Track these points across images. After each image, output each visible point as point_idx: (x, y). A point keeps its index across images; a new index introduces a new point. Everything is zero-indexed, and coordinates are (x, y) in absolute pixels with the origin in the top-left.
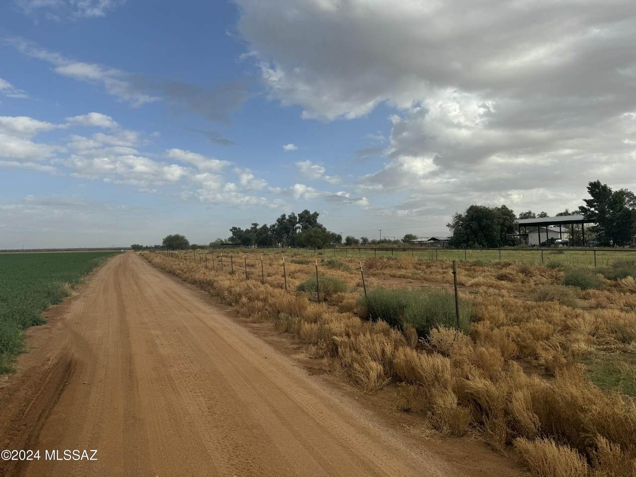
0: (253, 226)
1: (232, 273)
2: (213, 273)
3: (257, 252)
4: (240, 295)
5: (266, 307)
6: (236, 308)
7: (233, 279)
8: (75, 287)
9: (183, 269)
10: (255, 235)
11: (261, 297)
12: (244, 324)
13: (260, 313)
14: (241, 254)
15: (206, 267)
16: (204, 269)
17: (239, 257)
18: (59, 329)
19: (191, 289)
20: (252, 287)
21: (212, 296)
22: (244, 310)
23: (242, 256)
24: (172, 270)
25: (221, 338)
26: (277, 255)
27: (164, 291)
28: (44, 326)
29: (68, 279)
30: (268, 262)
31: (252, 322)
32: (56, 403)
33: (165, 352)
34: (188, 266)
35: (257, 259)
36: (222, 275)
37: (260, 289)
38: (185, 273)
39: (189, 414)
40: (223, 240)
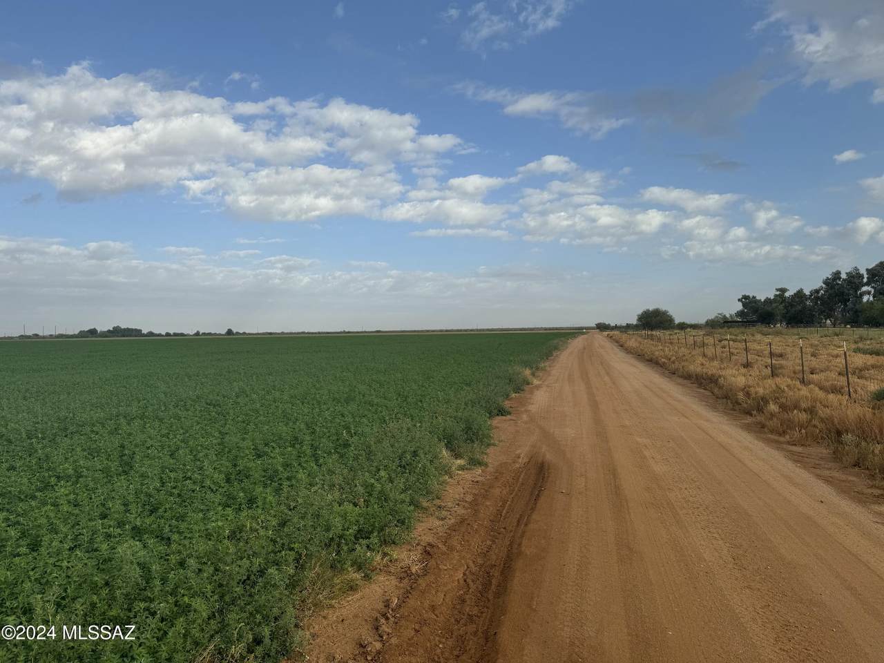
0: (778, 293)
1: (747, 365)
2: (716, 363)
3: (786, 335)
4: (765, 400)
5: (814, 422)
6: (760, 418)
7: (750, 375)
8: (536, 374)
9: (669, 356)
10: (781, 307)
11: (804, 405)
12: (777, 445)
13: (803, 431)
14: (758, 337)
15: (704, 355)
16: (701, 358)
17: (755, 341)
18: (526, 423)
19: (683, 385)
20: (786, 388)
21: (717, 398)
22: (774, 423)
23: (762, 341)
24: (654, 357)
25: (740, 461)
26: (824, 339)
27: (646, 386)
28: (509, 417)
29: (527, 364)
30: (809, 350)
31: (788, 443)
32: (533, 509)
33: (659, 469)
34: (676, 352)
35: (788, 346)
36: (732, 369)
37: (802, 393)
38: (674, 362)
39: (705, 560)
40: (728, 316)
